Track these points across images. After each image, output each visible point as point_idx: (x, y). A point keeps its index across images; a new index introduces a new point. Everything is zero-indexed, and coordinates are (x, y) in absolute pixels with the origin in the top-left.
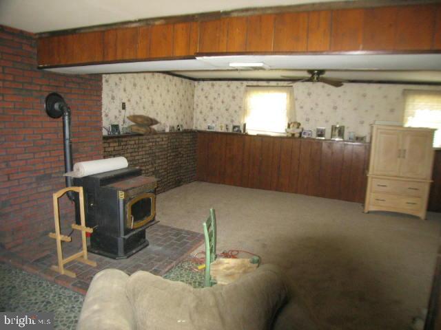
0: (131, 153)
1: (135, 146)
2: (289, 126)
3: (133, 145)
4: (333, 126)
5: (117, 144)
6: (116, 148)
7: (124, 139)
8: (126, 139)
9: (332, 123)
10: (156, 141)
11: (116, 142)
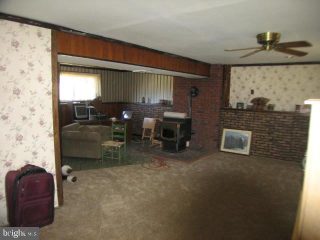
0: (246, 121)
1: (251, 117)
3: (249, 116)
5: (234, 114)
6: (233, 116)
7: (240, 112)
8: (242, 112)
10: (275, 118)
11: (233, 112)
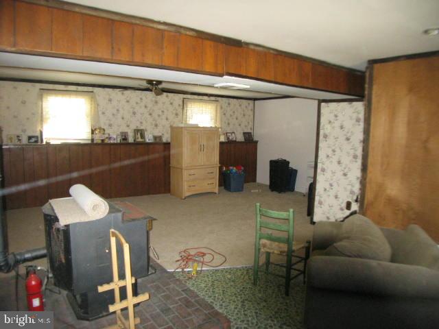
2: (93, 132)
4: (135, 130)
9: (133, 127)
